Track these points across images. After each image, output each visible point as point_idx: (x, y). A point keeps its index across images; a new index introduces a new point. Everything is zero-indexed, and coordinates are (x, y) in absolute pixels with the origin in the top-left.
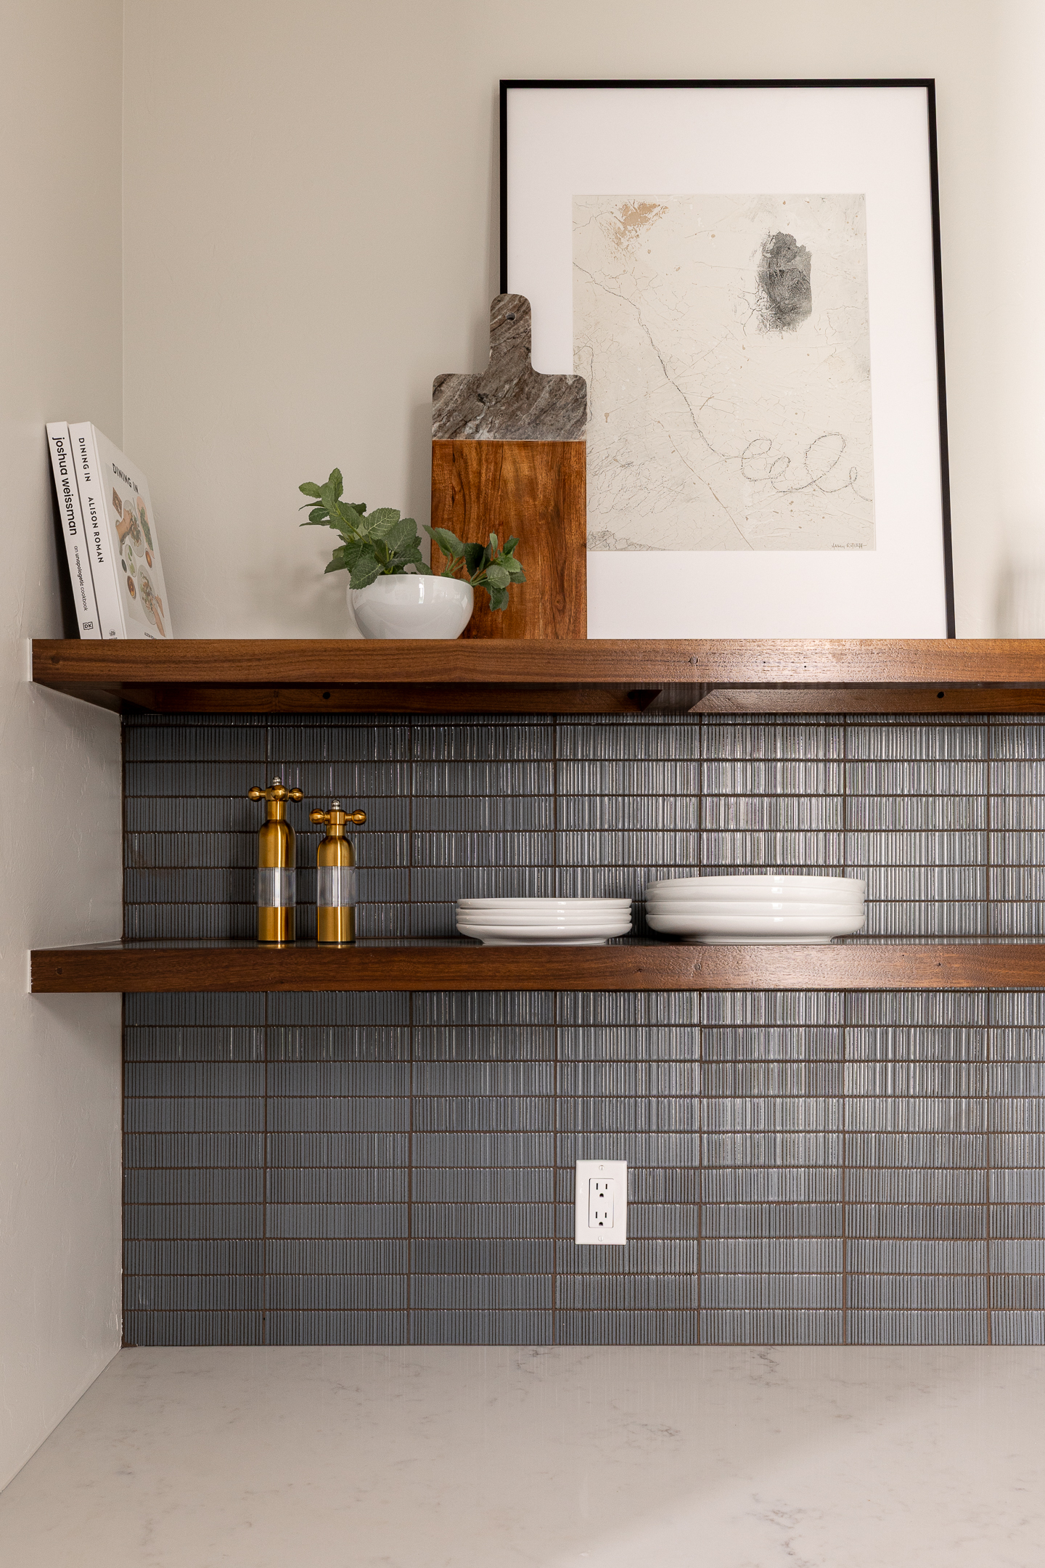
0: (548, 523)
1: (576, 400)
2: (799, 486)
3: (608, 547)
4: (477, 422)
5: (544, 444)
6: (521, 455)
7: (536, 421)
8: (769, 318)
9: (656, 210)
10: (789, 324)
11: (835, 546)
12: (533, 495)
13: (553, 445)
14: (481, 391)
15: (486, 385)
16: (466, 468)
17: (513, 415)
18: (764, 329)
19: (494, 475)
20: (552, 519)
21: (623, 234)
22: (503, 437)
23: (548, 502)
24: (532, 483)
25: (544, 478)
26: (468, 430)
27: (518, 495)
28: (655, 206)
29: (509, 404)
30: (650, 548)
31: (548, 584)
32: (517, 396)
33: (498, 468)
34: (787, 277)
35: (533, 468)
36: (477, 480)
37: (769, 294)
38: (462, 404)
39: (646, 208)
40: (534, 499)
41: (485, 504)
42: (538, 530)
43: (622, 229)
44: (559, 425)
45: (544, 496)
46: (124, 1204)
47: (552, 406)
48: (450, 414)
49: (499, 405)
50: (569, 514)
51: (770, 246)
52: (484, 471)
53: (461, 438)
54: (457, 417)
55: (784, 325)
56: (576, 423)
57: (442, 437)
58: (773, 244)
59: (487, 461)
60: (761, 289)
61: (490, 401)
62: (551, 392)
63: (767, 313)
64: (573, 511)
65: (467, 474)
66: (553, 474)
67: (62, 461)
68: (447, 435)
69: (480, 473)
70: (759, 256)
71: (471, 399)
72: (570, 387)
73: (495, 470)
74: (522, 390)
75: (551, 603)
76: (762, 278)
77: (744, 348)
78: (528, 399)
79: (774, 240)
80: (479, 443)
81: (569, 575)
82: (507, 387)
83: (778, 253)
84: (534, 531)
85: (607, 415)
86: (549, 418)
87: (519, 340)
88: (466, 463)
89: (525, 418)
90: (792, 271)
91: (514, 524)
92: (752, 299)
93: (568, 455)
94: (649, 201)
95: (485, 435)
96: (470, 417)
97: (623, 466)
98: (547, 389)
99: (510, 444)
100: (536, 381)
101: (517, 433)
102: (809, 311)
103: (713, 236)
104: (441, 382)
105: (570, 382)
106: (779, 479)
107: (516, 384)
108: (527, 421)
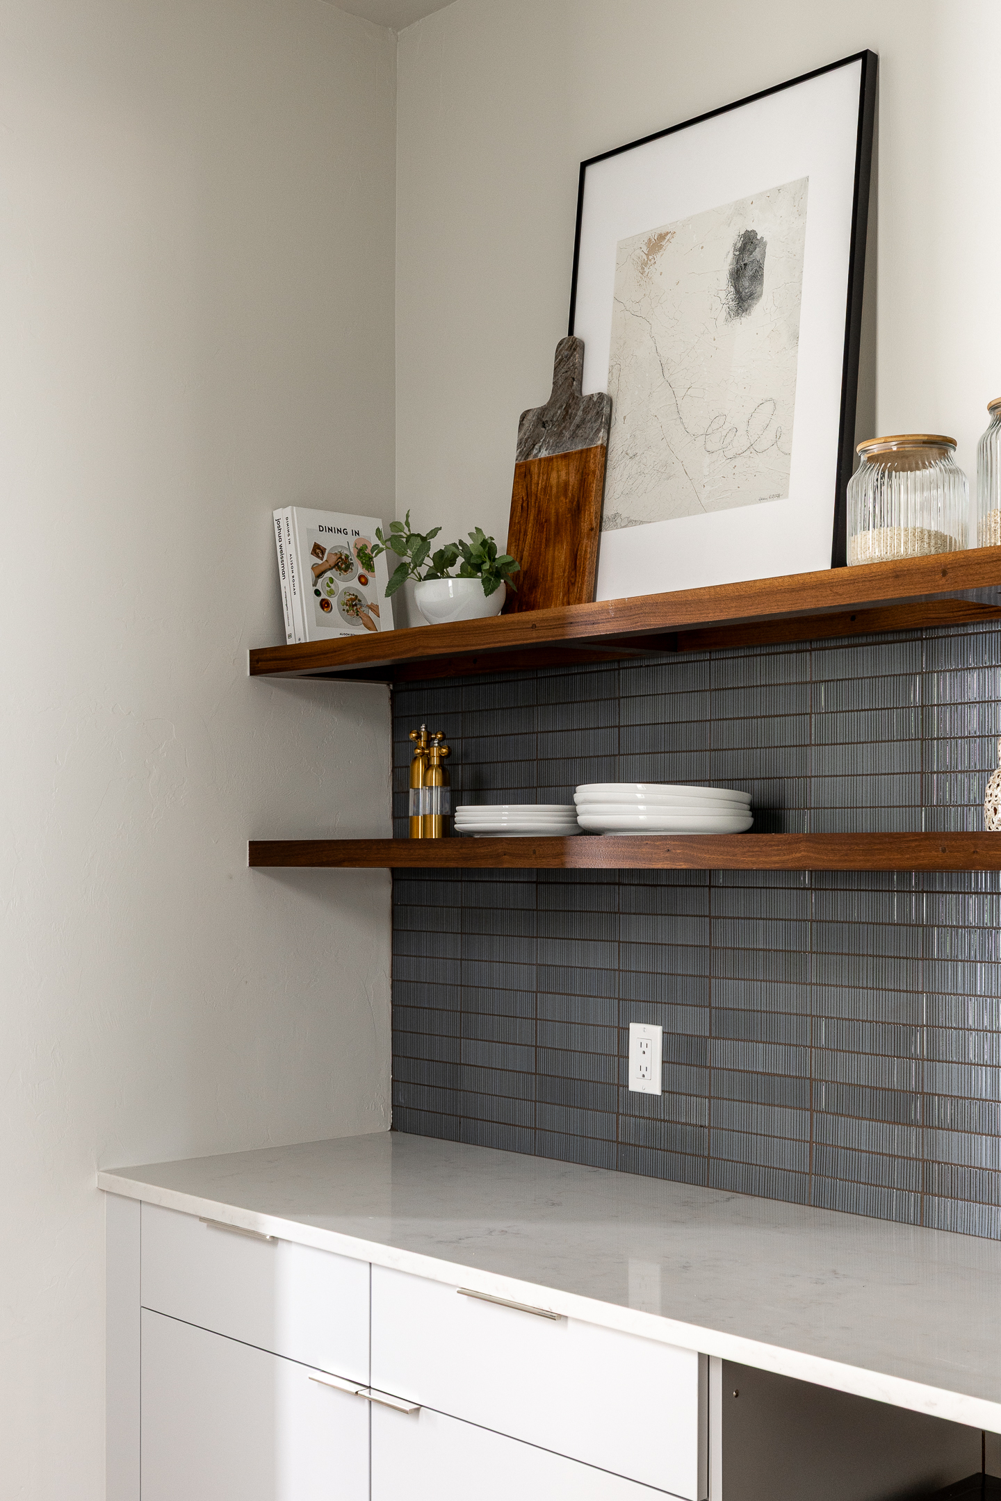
0: (572, 515)
1: (598, 413)
2: (741, 451)
3: (616, 527)
4: (540, 444)
5: (576, 453)
6: (561, 464)
7: (574, 436)
8: (734, 308)
9: (667, 238)
10: (747, 310)
11: (761, 499)
12: (566, 496)
13: (581, 452)
14: (544, 420)
15: (547, 414)
16: (531, 481)
17: (560, 434)
18: (729, 319)
19: (546, 483)
20: (575, 512)
21: (646, 264)
22: (554, 452)
23: (574, 500)
24: (566, 484)
25: (573, 480)
26: (535, 451)
27: (557, 497)
28: (668, 233)
29: (559, 425)
30: (642, 522)
31: (568, 564)
32: (564, 419)
33: (548, 479)
34: (749, 268)
35: (568, 474)
36: (536, 489)
37: (735, 287)
38: (534, 431)
39: (662, 237)
40: (566, 498)
41: (539, 507)
42: (566, 522)
43: (646, 260)
44: (586, 435)
45: (572, 495)
46: (392, 1030)
47: (583, 421)
48: (526, 440)
49: (553, 428)
50: (585, 505)
51: (739, 245)
52: (540, 482)
53: (531, 458)
54: (530, 442)
55: (743, 311)
56: (596, 431)
57: (520, 460)
58: (741, 242)
59: (543, 473)
60: (730, 284)
61: (549, 425)
62: (583, 411)
63: (733, 304)
64: (588, 503)
65: (531, 485)
66: (579, 476)
67: (279, 533)
68: (523, 458)
69: (538, 484)
70: (731, 256)
71: (539, 427)
72: (595, 404)
73: (547, 479)
74: (567, 412)
75: (568, 578)
76: (731, 274)
77: (714, 340)
78: (570, 418)
79: (742, 239)
80: (540, 460)
81: (580, 555)
82: (559, 412)
83: (744, 249)
84: (564, 523)
85: (625, 418)
86: (581, 431)
87: (569, 373)
88: (531, 477)
89: (567, 434)
90: (752, 262)
91: (553, 520)
92: (723, 295)
93: (588, 459)
94: (663, 232)
95: (544, 454)
96: (537, 441)
97: (631, 458)
98: (582, 408)
99: (557, 457)
100: (576, 404)
101: (561, 448)
102: (761, 295)
103: (702, 248)
104: (523, 417)
105: (595, 399)
106: (729, 448)
107: (565, 409)
108: (568, 436)
